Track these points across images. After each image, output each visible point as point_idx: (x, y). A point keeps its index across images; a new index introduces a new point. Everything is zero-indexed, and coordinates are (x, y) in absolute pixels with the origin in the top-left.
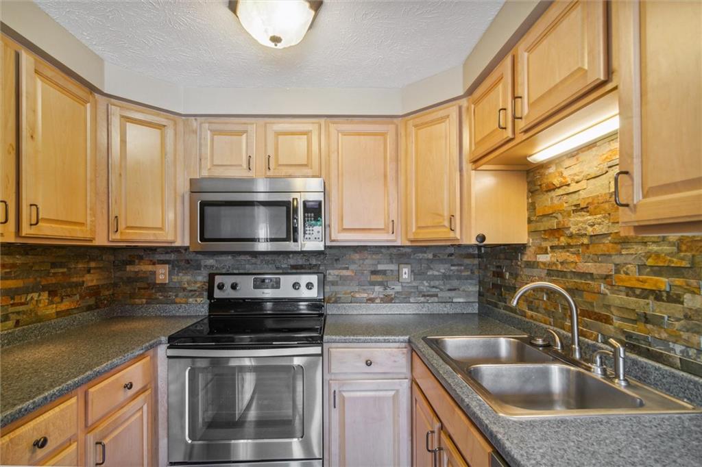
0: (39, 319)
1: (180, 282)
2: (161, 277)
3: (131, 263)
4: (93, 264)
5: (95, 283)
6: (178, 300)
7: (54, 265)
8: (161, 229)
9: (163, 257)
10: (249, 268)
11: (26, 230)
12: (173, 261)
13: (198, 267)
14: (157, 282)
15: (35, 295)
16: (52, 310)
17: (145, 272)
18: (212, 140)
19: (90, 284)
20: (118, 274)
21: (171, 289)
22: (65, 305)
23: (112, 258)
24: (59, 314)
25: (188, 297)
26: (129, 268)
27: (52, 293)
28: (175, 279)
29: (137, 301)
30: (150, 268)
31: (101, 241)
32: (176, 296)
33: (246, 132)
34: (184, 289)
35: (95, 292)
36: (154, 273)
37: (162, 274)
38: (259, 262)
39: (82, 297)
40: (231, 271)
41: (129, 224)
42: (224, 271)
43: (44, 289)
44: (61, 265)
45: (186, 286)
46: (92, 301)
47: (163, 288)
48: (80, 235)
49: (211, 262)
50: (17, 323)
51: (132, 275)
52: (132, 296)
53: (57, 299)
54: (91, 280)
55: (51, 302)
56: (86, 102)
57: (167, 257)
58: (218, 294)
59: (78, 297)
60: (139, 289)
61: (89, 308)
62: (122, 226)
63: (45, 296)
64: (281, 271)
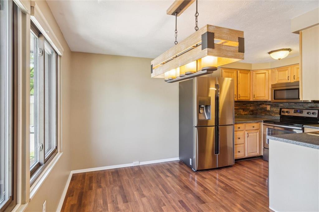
0: (241, 115)
1: (273, 110)
2: (268, 109)
3: (261, 105)
4: (252, 105)
5: (252, 109)
6: (272, 115)
7: (244, 105)
8: (265, 97)
9: (268, 103)
10: (294, 107)
11: (238, 99)
12: (271, 104)
13: (278, 106)
14: (267, 110)
15: (240, 110)
16: (243, 113)
17: (264, 107)
18: (278, 73)
19: (251, 109)
20: (258, 107)
21: (271, 112)
22: (246, 113)
23: (257, 103)
24: (245, 114)
25: (275, 114)
26: (260, 106)
27: (243, 110)
28: (272, 109)
29: (263, 114)
30: (265, 106)
31: (251, 100)
32: (272, 114)
33: (287, 70)
34: (274, 112)
35: (252, 111)
36: (266, 107)
37: (268, 108)
38: (297, 105)
39: (249, 112)
40: (288, 108)
41: (257, 96)
42: (286, 108)
43: (242, 109)
44: (245, 105)
45: (274, 111)
46: (252, 113)
47: (269, 111)
48: (247, 99)
49: (281, 105)
50: (238, 115)
51: (261, 108)
52: (261, 113)
53: (244, 111)
54: (251, 108)
55: (243, 112)
56: (248, 73)
57: (270, 103)
58: (282, 114)
59: (248, 112)
60: (263, 111)
61: (251, 114)
62: (255, 97)
63: (242, 110)
64: (305, 108)
